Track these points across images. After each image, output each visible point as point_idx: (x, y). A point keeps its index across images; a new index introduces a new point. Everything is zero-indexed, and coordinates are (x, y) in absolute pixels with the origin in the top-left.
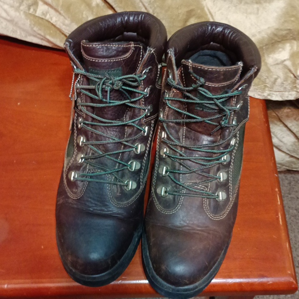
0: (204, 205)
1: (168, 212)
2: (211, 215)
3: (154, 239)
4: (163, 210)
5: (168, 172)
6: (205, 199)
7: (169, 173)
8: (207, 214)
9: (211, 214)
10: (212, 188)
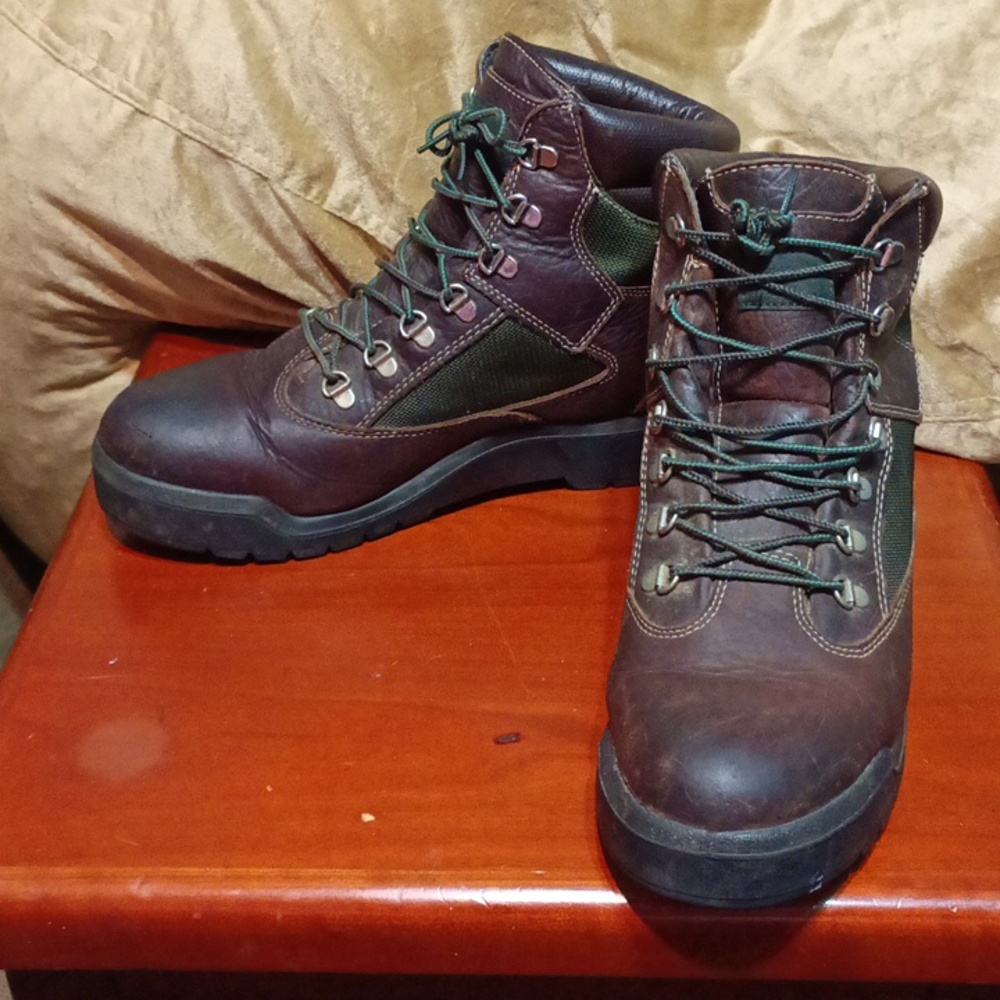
0: (796, 610)
1: (678, 631)
2: (821, 638)
3: (634, 706)
4: (662, 630)
5: (675, 516)
6: (797, 592)
7: (677, 519)
8: (809, 634)
9: (820, 635)
10: (820, 567)
